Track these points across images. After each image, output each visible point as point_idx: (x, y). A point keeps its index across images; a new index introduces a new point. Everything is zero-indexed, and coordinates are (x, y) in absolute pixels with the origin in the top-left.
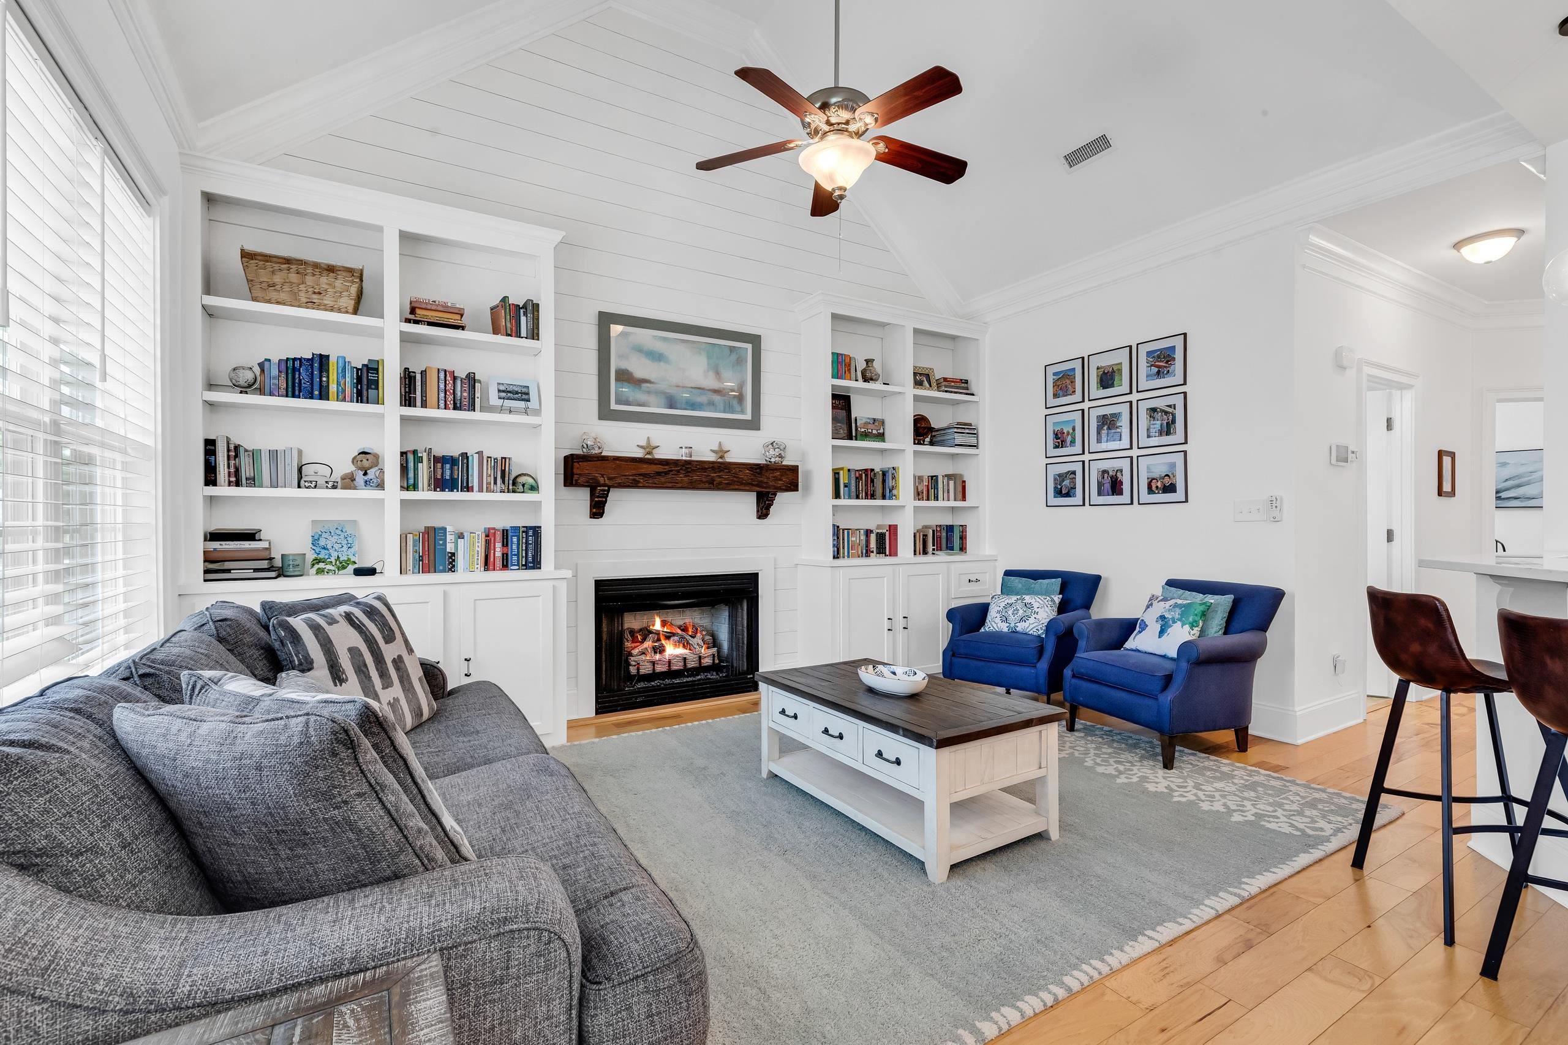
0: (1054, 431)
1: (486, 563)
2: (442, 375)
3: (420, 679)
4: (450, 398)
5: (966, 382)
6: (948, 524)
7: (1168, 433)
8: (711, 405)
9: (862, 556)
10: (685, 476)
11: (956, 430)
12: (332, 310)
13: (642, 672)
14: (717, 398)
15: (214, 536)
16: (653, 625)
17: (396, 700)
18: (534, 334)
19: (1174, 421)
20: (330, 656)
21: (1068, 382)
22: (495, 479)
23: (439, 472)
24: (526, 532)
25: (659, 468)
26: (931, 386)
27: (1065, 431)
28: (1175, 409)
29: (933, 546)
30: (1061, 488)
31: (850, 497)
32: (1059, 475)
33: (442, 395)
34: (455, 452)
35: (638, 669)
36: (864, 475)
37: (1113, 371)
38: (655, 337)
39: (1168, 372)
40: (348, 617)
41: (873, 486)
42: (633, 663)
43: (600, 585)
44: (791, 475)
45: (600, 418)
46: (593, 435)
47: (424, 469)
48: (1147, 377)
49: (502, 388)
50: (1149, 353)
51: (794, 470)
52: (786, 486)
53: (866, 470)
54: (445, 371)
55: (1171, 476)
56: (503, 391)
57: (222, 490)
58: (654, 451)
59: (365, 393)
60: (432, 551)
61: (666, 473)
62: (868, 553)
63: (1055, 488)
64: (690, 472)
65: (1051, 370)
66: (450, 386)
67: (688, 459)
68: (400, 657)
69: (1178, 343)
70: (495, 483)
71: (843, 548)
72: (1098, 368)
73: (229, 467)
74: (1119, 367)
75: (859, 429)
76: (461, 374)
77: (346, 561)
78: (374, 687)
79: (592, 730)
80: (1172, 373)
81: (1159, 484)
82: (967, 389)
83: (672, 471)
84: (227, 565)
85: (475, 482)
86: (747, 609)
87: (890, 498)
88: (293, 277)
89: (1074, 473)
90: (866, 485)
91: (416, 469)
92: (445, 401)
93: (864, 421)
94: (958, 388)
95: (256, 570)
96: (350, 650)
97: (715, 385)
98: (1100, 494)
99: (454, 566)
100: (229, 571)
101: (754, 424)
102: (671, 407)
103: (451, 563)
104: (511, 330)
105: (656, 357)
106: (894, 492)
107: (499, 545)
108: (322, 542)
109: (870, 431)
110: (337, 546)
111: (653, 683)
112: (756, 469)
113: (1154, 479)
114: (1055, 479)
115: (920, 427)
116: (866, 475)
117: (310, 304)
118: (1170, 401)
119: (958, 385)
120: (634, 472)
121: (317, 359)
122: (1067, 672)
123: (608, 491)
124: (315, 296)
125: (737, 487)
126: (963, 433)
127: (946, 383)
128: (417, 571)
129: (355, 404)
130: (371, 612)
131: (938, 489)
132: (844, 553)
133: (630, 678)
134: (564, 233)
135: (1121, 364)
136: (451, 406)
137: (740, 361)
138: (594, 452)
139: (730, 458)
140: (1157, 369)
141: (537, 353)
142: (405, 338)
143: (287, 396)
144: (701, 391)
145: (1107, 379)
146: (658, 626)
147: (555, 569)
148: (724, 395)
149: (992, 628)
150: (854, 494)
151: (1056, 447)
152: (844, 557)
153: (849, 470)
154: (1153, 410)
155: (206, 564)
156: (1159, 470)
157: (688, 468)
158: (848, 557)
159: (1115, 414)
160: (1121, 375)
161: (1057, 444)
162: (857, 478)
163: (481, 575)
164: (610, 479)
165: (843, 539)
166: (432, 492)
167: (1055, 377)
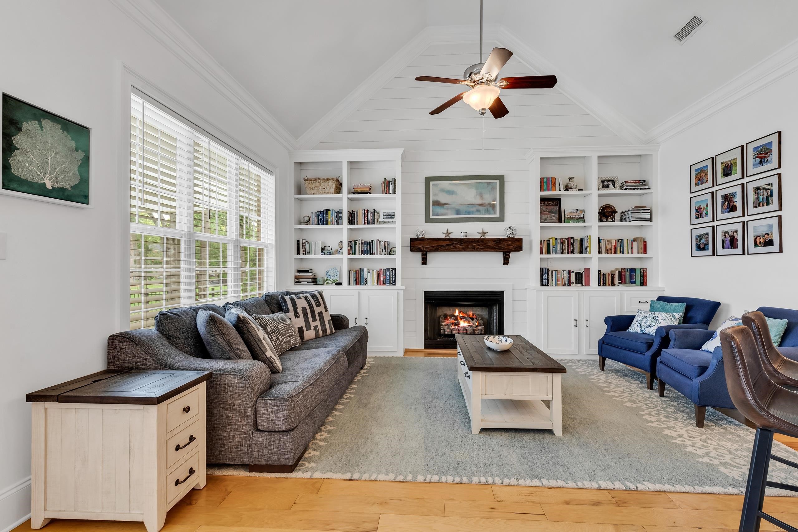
0: (696, 208)
1: (378, 283)
2: (363, 212)
3: (329, 321)
4: (366, 220)
5: (644, 181)
6: (631, 268)
7: (768, 204)
8: (478, 211)
9: (565, 285)
10: (461, 246)
11: (632, 211)
12: (328, 194)
13: (446, 333)
14: (481, 208)
15: (299, 271)
16: (455, 313)
17: (317, 326)
18: (394, 192)
19: (771, 195)
20: (295, 309)
21: (704, 174)
22: (382, 250)
23: (363, 247)
24: (392, 270)
25: (448, 243)
26: (615, 187)
27: (702, 207)
28: (772, 186)
29: (619, 280)
30: (700, 244)
31: (556, 253)
32: (699, 236)
33: (363, 219)
34: (369, 241)
35: (444, 332)
36: (566, 241)
37: (731, 164)
38: (450, 184)
39: (768, 160)
40: (306, 298)
41: (573, 247)
42: (442, 329)
43: (426, 294)
44: (517, 243)
45: (426, 222)
46: (421, 230)
47: (357, 247)
48: (753, 165)
49: (385, 214)
50: (755, 149)
51: (520, 240)
52: (514, 249)
53: (568, 238)
54: (365, 210)
55: (770, 234)
56: (385, 215)
57: (302, 256)
58: (450, 235)
59: (338, 221)
60: (359, 277)
61: (451, 245)
62: (569, 283)
63: (697, 244)
64: (463, 244)
65: (694, 168)
66: (366, 216)
67: (465, 237)
68: (321, 312)
69: (775, 138)
70: (382, 251)
71: (552, 280)
72: (722, 164)
73: (303, 249)
74: (735, 161)
75: (566, 216)
76: (371, 210)
77: (335, 280)
78: (309, 320)
79: (423, 354)
80: (770, 161)
81: (762, 240)
82: (645, 185)
83: (454, 243)
84: (301, 280)
85: (375, 251)
86: (499, 309)
87: (586, 253)
88: (318, 184)
89: (707, 234)
90: (568, 246)
91: (355, 247)
92: (365, 221)
93: (570, 211)
94: (637, 186)
95: (308, 282)
96: (303, 308)
97: (480, 202)
98: (723, 248)
99: (367, 283)
100: (301, 282)
101: (501, 219)
102: (458, 214)
103: (366, 282)
104: (387, 191)
105: (450, 193)
106: (588, 250)
107: (382, 275)
108: (329, 273)
109: (574, 216)
110: (333, 275)
111: (451, 339)
112: (498, 241)
113: (758, 236)
114: (697, 239)
115: (607, 212)
116: (568, 241)
117: (322, 193)
118: (768, 181)
119: (637, 184)
120: (436, 245)
121: (325, 211)
122: (658, 359)
123: (426, 253)
124: (323, 190)
125: (487, 250)
126: (639, 213)
127: (627, 184)
128: (354, 284)
129: (335, 225)
130: (314, 297)
131: (623, 247)
132: (552, 283)
133: (440, 335)
134: (404, 149)
135: (736, 159)
136: (366, 223)
137: (494, 189)
138: (420, 237)
139: (487, 236)
140: (760, 160)
141: (395, 198)
142: (350, 200)
143: (317, 224)
144: (473, 205)
145: (727, 171)
146: (457, 313)
147: (401, 285)
148: (485, 206)
149: (632, 330)
150: (559, 251)
151: (697, 218)
152: (552, 285)
153: (556, 239)
154: (758, 189)
155: (296, 280)
156: (762, 230)
157: (462, 242)
158: (556, 285)
159: (733, 193)
160: (736, 166)
161: (697, 216)
162: (561, 243)
163: (376, 286)
164: (426, 248)
165: (552, 276)
166: (361, 255)
167: (696, 172)
